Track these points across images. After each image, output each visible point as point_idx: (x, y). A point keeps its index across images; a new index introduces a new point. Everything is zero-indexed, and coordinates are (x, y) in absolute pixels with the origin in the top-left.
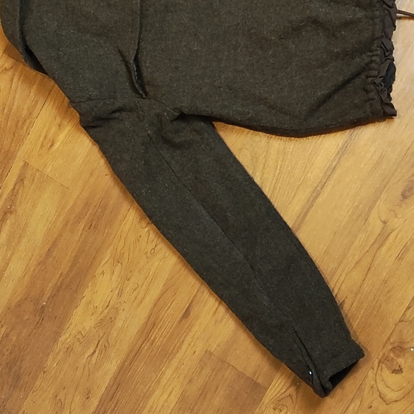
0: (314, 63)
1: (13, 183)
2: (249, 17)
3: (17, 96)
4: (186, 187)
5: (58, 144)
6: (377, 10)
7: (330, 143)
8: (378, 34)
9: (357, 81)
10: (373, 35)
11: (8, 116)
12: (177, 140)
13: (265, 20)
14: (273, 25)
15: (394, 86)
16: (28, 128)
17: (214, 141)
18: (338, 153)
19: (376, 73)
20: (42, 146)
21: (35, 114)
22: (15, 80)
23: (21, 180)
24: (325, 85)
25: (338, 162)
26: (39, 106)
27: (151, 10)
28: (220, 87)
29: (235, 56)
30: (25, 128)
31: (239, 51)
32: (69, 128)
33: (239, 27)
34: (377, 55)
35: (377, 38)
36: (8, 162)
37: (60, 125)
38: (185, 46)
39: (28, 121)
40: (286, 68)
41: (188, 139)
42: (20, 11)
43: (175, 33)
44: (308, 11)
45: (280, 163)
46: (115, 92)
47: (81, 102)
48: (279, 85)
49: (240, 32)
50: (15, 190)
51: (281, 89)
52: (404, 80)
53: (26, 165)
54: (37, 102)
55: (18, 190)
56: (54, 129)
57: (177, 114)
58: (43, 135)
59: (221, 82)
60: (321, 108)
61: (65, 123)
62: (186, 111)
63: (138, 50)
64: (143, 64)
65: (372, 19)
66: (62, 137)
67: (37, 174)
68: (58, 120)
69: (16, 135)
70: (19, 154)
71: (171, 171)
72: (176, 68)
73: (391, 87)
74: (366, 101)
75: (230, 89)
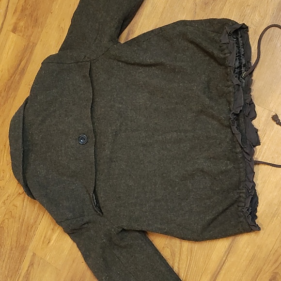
0: (204, 196)
1: (27, 266)
2: (162, 165)
3: (27, 211)
4: (130, 273)
5: (53, 241)
6: (241, 163)
7: (220, 246)
8: (243, 179)
9: (233, 209)
10: (240, 179)
11: (22, 223)
12: (123, 244)
13: (171, 169)
14: (176, 173)
15: (258, 209)
16: (34, 232)
17: (146, 245)
18: (226, 252)
19: (243, 204)
20: (43, 242)
21: (38, 223)
22: (26, 200)
23: (32, 264)
24: (211, 212)
25: (226, 258)
26: (40, 216)
27: (102, 161)
28: (146, 212)
29: (155, 189)
30: (33, 231)
31: (157, 186)
32: (58, 231)
33: (156, 171)
34: (243, 193)
35: (243, 181)
36: (24, 253)
37: (53, 230)
38: (124, 183)
39: (34, 227)
40: (187, 199)
41: (130, 243)
42: (23, 167)
43: (118, 174)
44: (197, 165)
45: (189, 257)
46: (84, 212)
47: (62, 222)
48: (183, 210)
49: (157, 175)
50: (29, 271)
51: (184, 214)
52: (264, 205)
53: (34, 255)
54: (39, 215)
55: (30, 271)
56: (50, 232)
57: (120, 230)
58: (43, 236)
59: (146, 209)
60: (211, 225)
61: (56, 228)
62: (125, 228)
63: (95, 187)
64: (99, 195)
65: (239, 169)
66: (54, 237)
67: (41, 261)
68: (52, 226)
69: (28, 236)
70: (30, 247)
71: (121, 263)
72: (120, 197)
73: (256, 209)
74: (238, 223)
75: (152, 214)
